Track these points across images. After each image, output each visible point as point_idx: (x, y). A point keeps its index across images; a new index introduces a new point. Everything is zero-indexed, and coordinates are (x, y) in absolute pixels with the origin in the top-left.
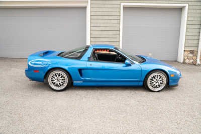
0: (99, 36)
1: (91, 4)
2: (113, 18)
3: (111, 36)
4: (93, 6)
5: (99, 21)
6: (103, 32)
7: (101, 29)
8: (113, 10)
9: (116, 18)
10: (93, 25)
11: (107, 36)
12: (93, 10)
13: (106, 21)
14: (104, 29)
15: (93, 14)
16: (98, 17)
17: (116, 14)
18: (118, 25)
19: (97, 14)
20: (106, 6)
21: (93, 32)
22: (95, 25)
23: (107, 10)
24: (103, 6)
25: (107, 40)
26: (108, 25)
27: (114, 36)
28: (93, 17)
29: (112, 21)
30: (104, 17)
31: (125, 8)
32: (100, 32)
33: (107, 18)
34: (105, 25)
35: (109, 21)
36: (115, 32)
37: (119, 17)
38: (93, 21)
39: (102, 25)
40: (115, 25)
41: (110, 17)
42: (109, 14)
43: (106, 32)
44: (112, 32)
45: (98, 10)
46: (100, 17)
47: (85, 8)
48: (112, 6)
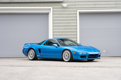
1: (53, 11)
2: (71, 21)
4: (55, 13)
5: (60, 25)
6: (63, 33)
7: (61, 30)
8: (71, 16)
9: (74, 21)
10: (55, 28)
12: (54, 16)
13: (66, 25)
14: (64, 30)
15: (55, 19)
16: (59, 22)
17: (73, 18)
18: (75, 27)
19: (58, 19)
20: (65, 13)
21: (55, 33)
22: (57, 28)
23: (66, 16)
24: (63, 13)
26: (67, 27)
28: (54, 22)
29: (71, 24)
30: (64, 22)
31: (80, 13)
32: (61, 33)
33: (66, 22)
34: (65, 27)
35: (68, 25)
36: (73, 33)
37: (76, 20)
38: (55, 25)
39: (62, 28)
40: (73, 27)
41: (69, 21)
42: (68, 19)
43: (65, 33)
44: (71, 33)
45: (59, 16)
46: (61, 22)
47: (48, 14)
48: (70, 13)
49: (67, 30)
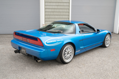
0: (52, 14)
3: (62, 14)
6: (55, 10)
7: (54, 7)
10: (47, 4)
11: (59, 14)
14: (56, 7)
18: (68, 4)
21: (47, 10)
22: (49, 4)
25: (59, 17)
27: (64, 14)
32: (53, 10)
34: (57, 4)
36: (65, 11)
38: (47, 0)
39: (54, 4)
40: (65, 4)
43: (58, 10)
44: (63, 10)
49: (59, 7)
